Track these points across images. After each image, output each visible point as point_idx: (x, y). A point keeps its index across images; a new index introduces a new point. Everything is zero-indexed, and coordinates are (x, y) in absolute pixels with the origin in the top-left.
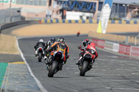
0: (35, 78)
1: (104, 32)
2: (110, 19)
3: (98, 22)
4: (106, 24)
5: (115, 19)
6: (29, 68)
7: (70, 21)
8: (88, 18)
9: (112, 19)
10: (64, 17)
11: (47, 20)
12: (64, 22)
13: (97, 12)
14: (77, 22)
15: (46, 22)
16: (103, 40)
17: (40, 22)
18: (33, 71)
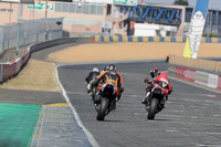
0: (84, 130)
1: (195, 56)
2: (204, 35)
3: (184, 41)
4: (198, 43)
5: (211, 36)
6: (75, 114)
7: (140, 39)
8: (168, 33)
9: (207, 36)
10: (130, 32)
11: (104, 37)
13: (183, 24)
14: (151, 39)
15: (102, 40)
16: (194, 70)
17: (92, 40)
18: (82, 118)
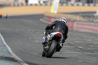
0: (7, 45)
1: (56, 12)
2: (60, 2)
4: (57, 6)
5: (63, 3)
6: (3, 39)
7: (31, 5)
8: (44, 2)
12: (27, 5)
14: (36, 5)
15: (14, 5)
16: (55, 18)
17: (9, 5)
18: (5, 40)
